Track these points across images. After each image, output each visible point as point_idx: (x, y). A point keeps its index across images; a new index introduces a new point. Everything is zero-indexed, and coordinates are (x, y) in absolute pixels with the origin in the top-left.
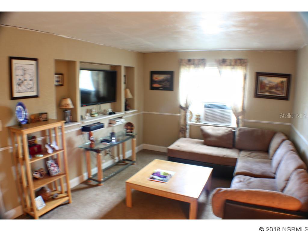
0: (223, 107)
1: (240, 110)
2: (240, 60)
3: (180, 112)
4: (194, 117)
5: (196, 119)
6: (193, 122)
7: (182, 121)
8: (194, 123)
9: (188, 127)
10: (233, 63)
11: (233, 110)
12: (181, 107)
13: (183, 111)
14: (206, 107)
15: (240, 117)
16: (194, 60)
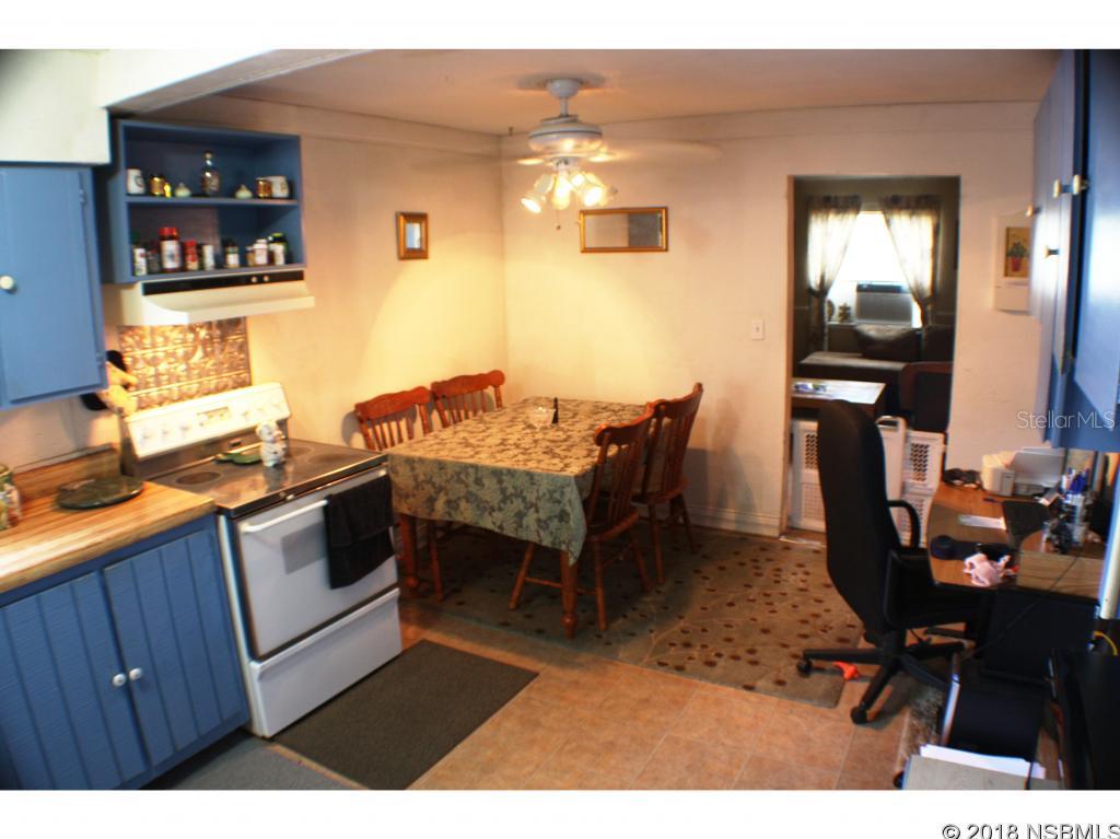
0: (896, 290)
1: (928, 293)
2: (926, 197)
3: (809, 302)
4: (837, 311)
5: (841, 315)
6: (835, 321)
7: (814, 320)
8: (837, 323)
9: (826, 331)
10: (913, 204)
11: (914, 294)
12: (810, 290)
13: (815, 300)
14: (860, 289)
15: (929, 308)
16: (836, 198)
